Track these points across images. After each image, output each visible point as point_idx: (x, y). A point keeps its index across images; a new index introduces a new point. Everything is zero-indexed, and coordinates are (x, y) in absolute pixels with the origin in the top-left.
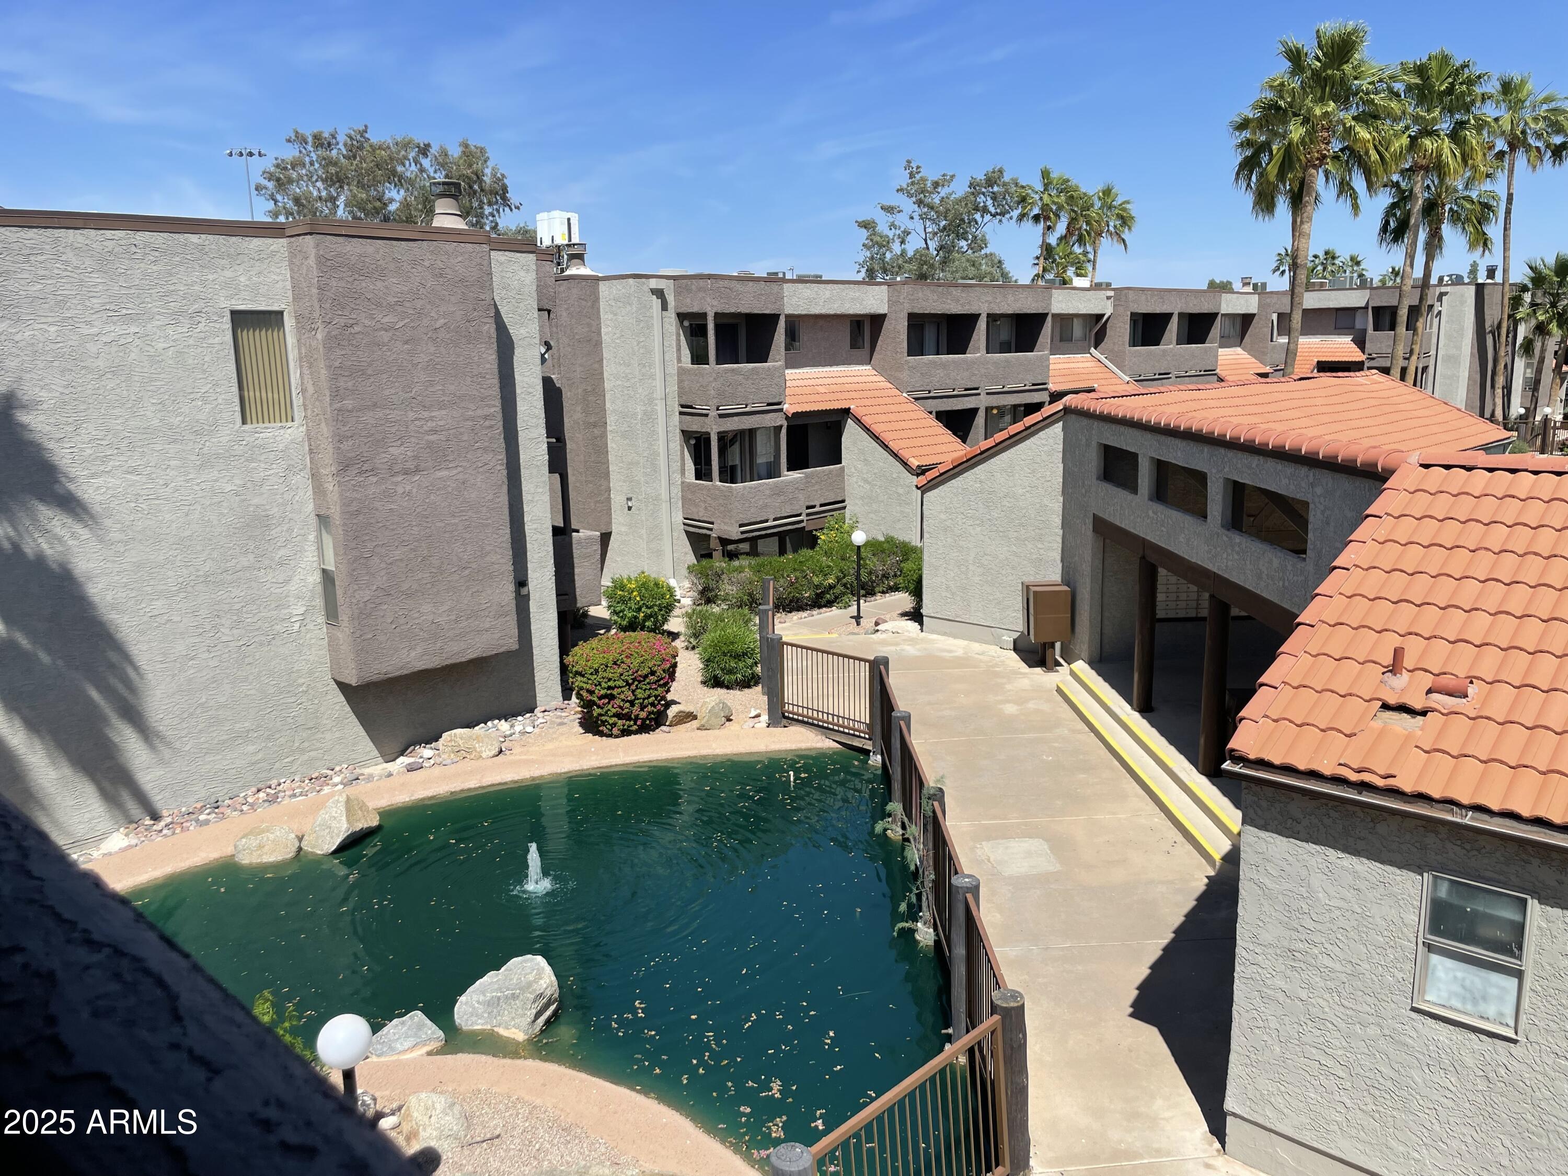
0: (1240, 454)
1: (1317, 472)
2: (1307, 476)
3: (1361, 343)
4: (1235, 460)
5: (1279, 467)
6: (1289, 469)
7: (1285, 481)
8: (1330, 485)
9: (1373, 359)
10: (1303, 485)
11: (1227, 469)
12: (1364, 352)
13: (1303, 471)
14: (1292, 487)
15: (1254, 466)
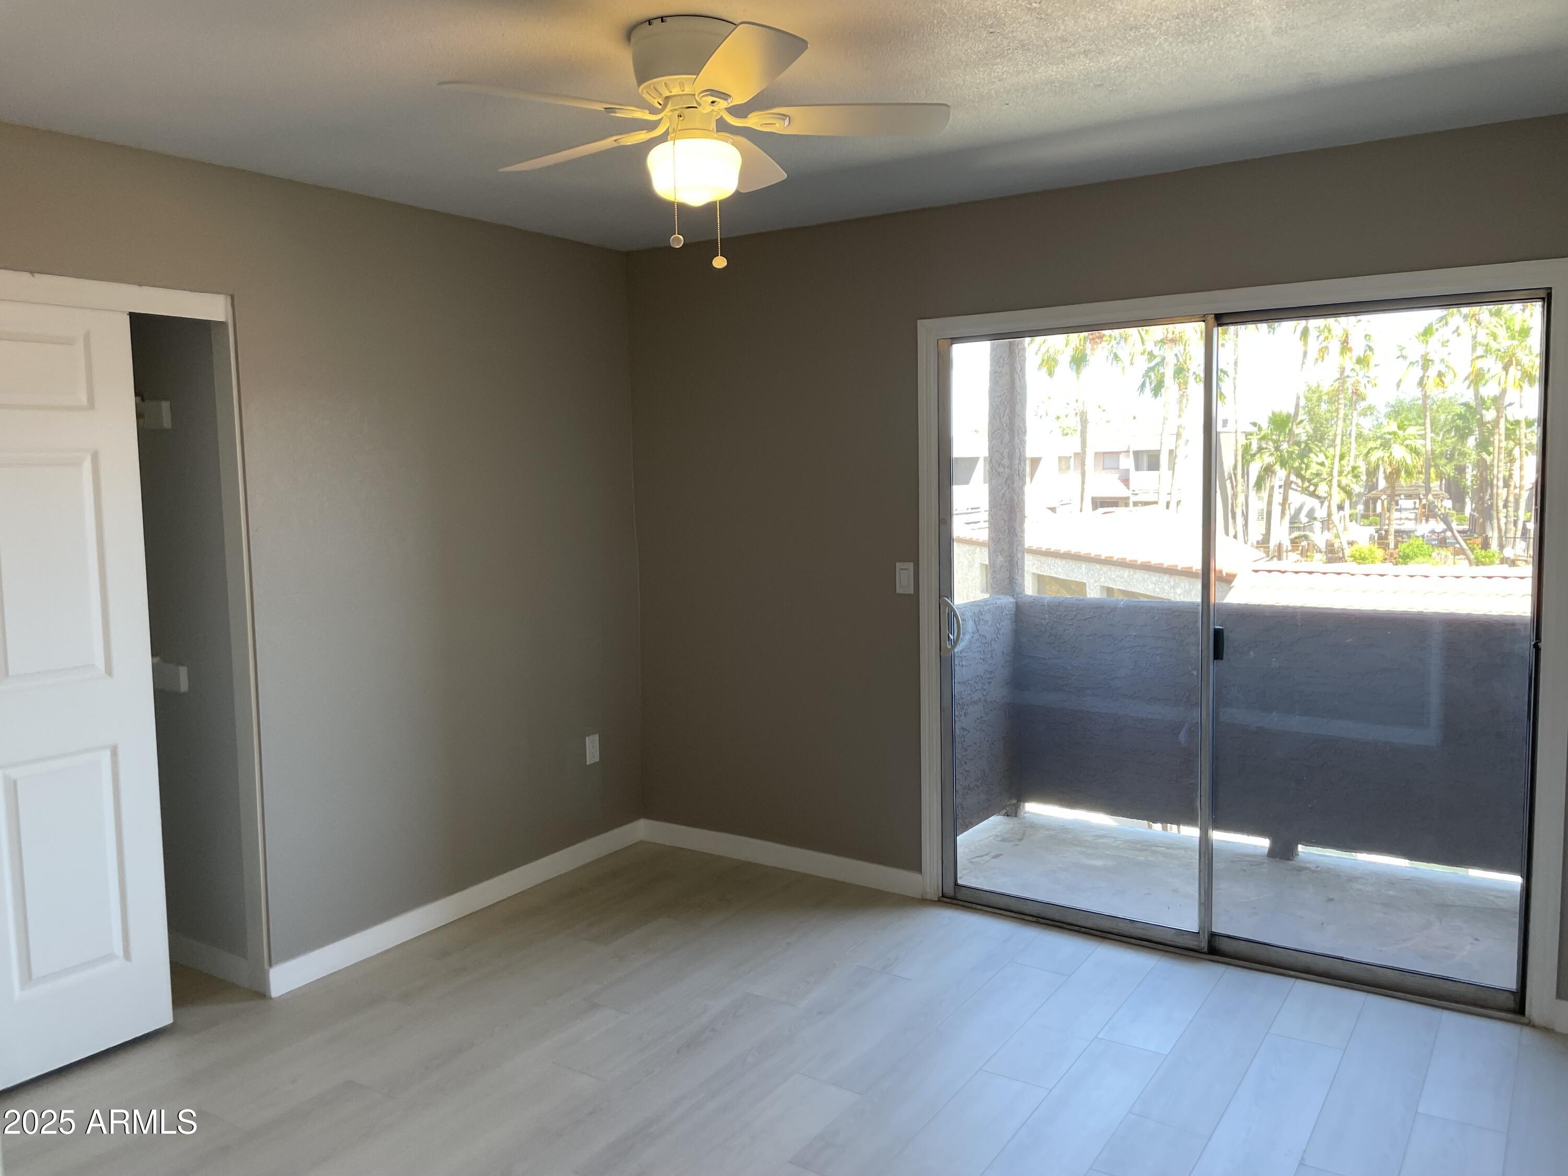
0: (1113, 568)
1: (1177, 578)
2: (1169, 582)
3: (1126, 481)
4: (1109, 573)
5: (1147, 576)
6: (1155, 577)
7: (1151, 586)
8: (1187, 587)
9: (1137, 494)
10: (1166, 587)
11: (1102, 580)
12: (1129, 489)
13: (1165, 578)
14: (1157, 590)
15: (1126, 576)
